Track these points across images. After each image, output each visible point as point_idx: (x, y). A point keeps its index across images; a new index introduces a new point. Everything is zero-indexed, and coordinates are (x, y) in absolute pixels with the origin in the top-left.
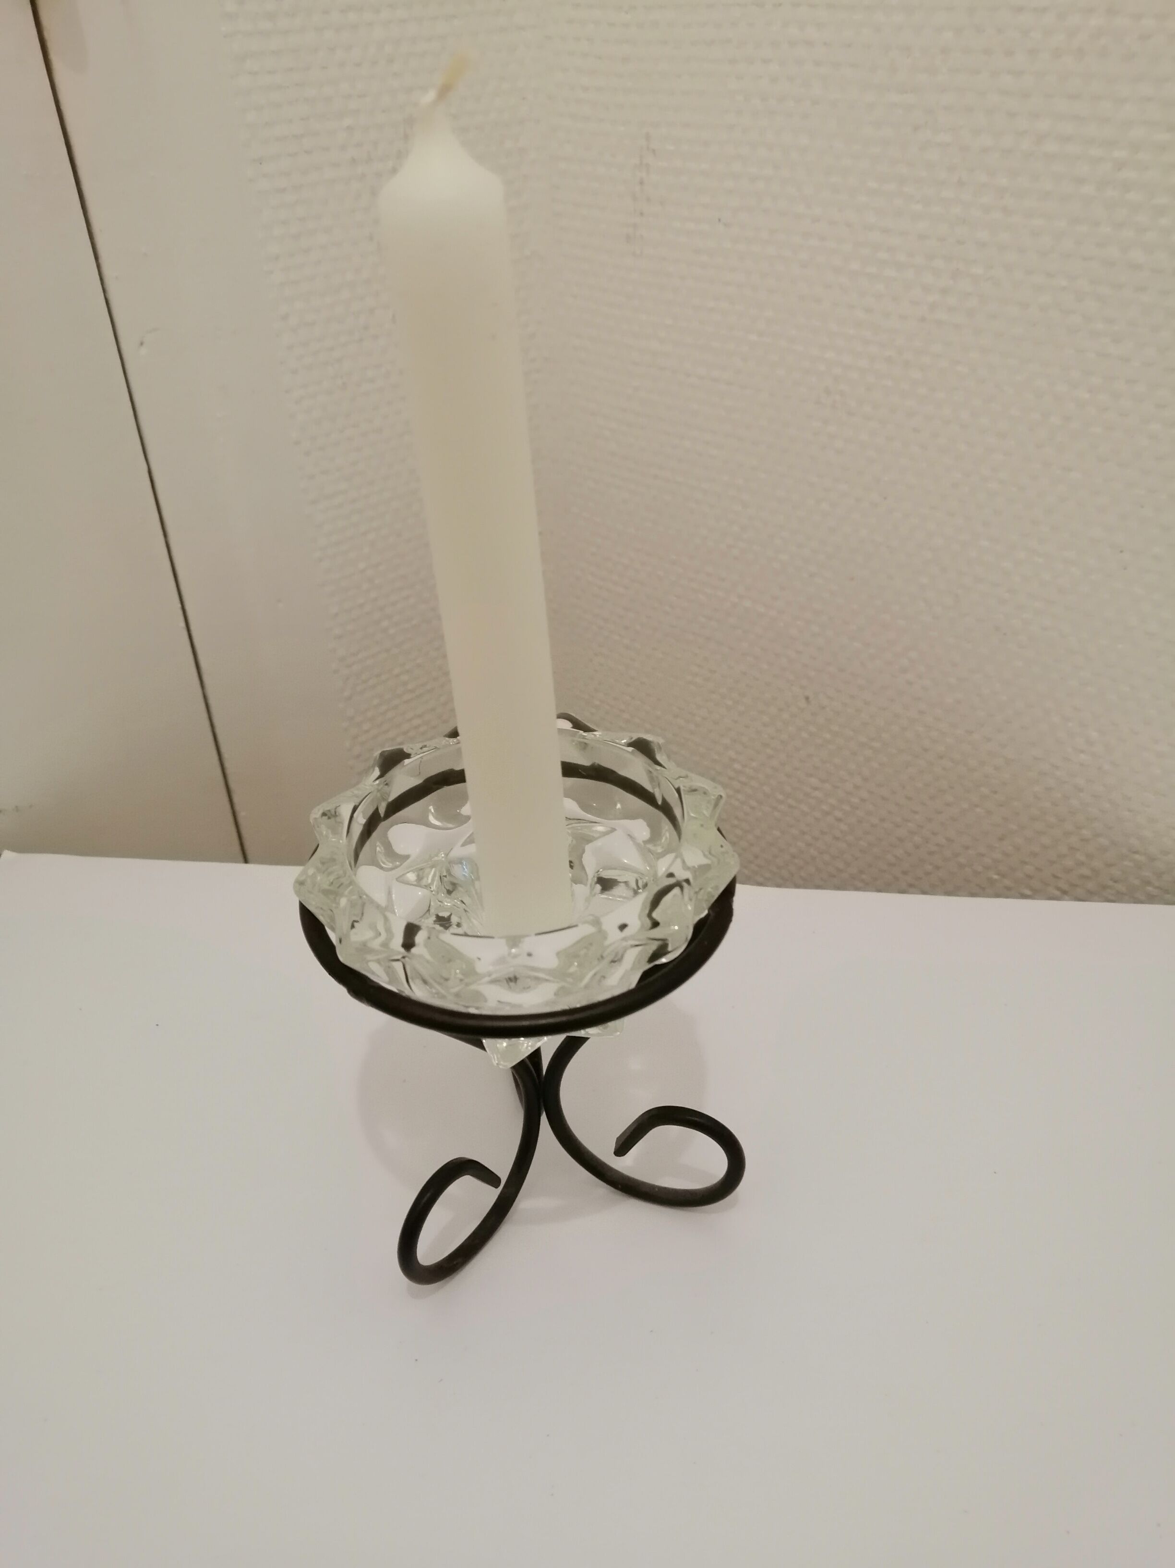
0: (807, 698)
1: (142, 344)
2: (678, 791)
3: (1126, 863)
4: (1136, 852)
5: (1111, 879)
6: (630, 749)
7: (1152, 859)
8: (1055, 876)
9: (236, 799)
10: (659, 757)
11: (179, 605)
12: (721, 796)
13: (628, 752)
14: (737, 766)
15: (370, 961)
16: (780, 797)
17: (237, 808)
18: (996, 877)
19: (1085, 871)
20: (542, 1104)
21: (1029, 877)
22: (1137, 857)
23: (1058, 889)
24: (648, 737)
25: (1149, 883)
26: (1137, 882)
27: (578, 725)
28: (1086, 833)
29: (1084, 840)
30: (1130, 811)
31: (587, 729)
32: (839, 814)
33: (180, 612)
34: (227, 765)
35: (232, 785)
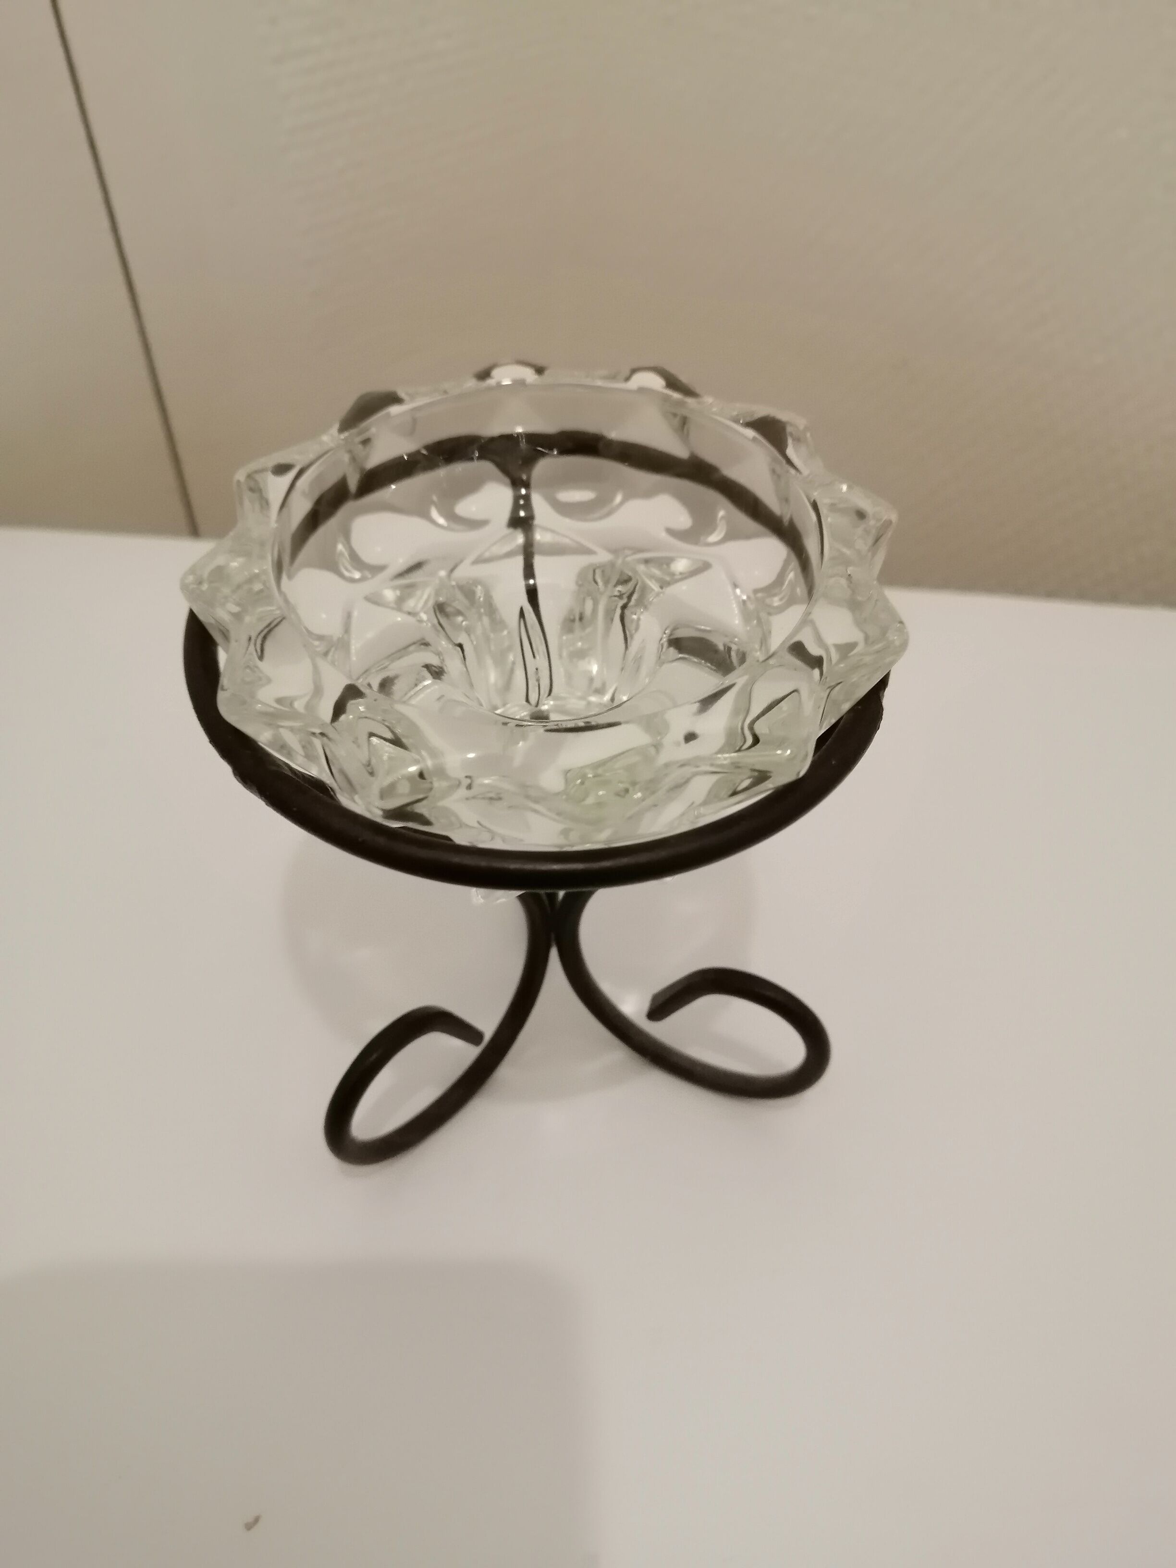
2: (815, 506)
6: (750, 433)
10: (790, 451)
12: (890, 522)
13: (746, 437)
15: (282, 727)
20: (553, 936)
24: (782, 415)
27: (673, 383)
31: (688, 392)
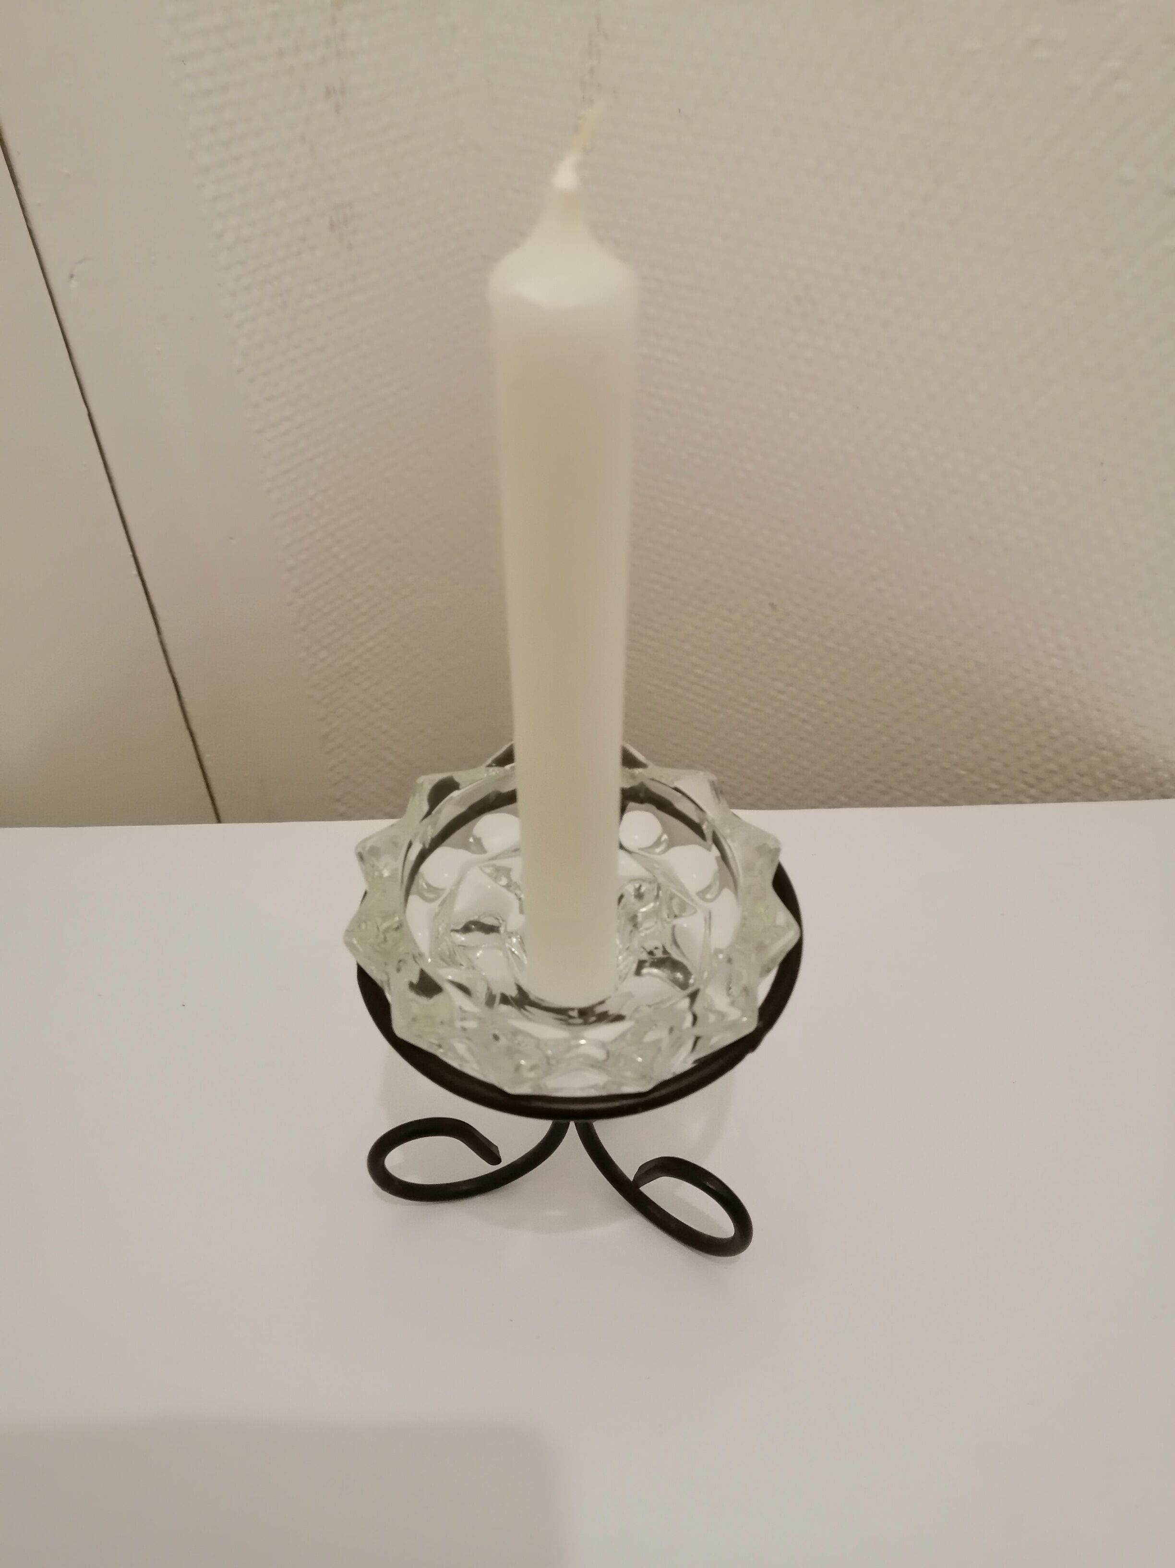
0: (773, 606)
1: (72, 276)
3: (1093, 758)
4: (1103, 749)
5: (1078, 774)
7: (1118, 754)
8: (1023, 772)
9: (200, 742)
11: (130, 553)
14: (699, 671)
16: (743, 700)
17: (202, 749)
18: (963, 772)
19: (1052, 766)
21: (997, 772)
22: (1105, 753)
23: (1026, 783)
25: (1115, 776)
26: (1102, 776)
28: (1055, 731)
29: (1053, 738)
30: (1099, 710)
32: (804, 716)
33: (132, 560)
34: (188, 708)
35: (195, 729)
